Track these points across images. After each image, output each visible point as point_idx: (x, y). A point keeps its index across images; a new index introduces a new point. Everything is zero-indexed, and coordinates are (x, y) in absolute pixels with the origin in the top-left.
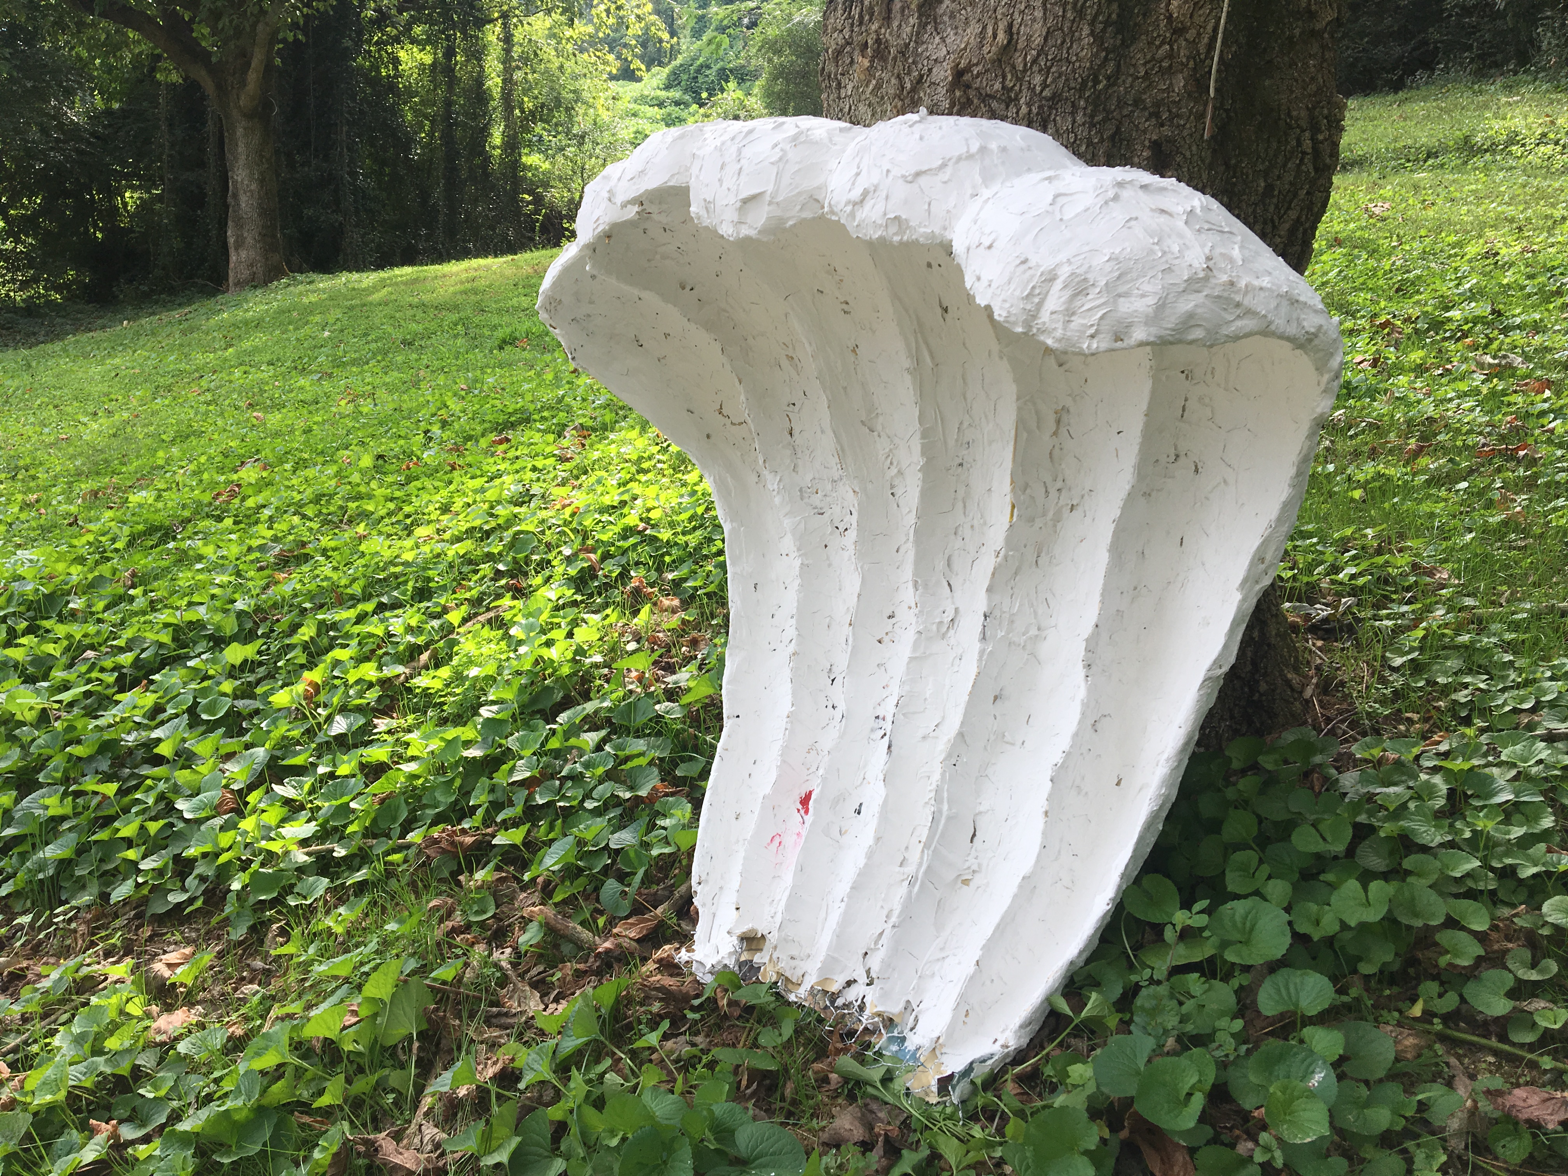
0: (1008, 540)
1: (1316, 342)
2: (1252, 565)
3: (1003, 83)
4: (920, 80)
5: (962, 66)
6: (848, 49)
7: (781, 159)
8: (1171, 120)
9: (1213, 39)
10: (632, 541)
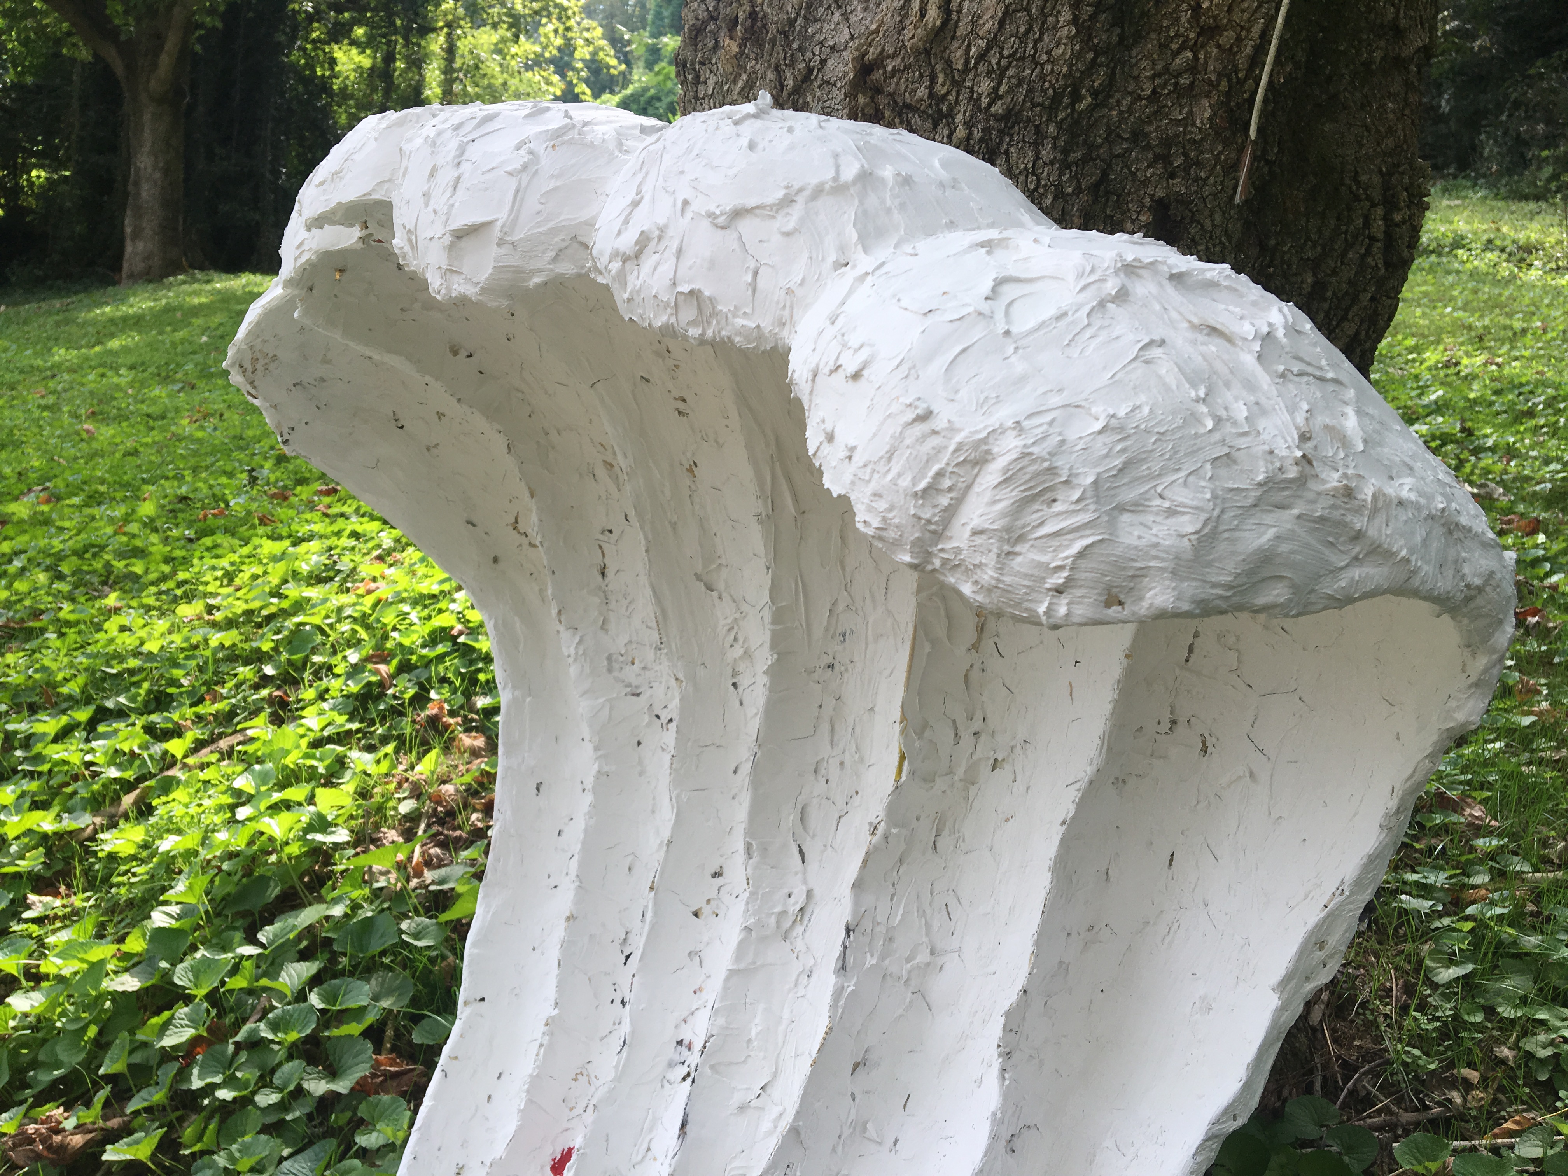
0: (892, 810)
1: (1480, 601)
2: (1304, 951)
3: (931, 88)
4: (807, 76)
5: (870, 56)
6: (712, 26)
7: (525, 167)
8: (1186, 168)
9: (1261, 49)
10: (440, 649)
